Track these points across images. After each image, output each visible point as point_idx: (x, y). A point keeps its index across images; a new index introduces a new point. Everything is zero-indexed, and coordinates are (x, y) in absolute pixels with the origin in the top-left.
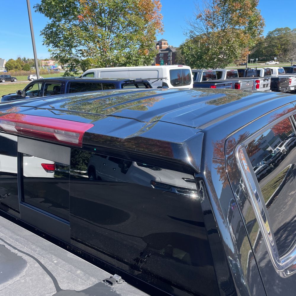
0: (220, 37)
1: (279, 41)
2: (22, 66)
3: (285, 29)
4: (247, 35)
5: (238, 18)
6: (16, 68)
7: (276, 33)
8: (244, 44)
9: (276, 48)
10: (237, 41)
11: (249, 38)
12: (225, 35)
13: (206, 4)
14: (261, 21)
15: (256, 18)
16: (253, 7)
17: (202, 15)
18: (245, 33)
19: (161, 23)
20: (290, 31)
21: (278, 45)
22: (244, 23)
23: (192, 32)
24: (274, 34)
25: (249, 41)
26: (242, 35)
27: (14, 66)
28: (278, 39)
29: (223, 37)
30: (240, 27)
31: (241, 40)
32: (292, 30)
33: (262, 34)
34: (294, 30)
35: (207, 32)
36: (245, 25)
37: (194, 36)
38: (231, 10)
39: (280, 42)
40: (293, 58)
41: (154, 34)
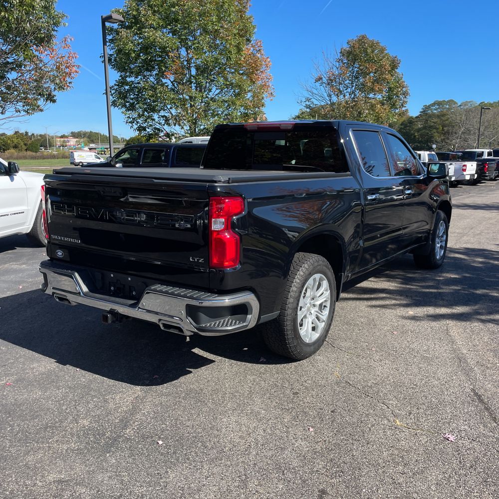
0: (348, 107)
1: (439, 120)
2: (25, 145)
3: (449, 101)
4: (385, 106)
5: (373, 83)
6: (15, 147)
7: (434, 108)
8: (381, 118)
9: (435, 130)
10: (372, 114)
11: (387, 111)
12: (354, 105)
13: (330, 63)
14: (404, 89)
15: (397, 84)
16: (393, 69)
17: (322, 77)
18: (383, 104)
19: (270, 85)
20: (456, 105)
21: (438, 127)
22: (380, 91)
23: (308, 100)
24: (432, 109)
25: (388, 115)
26: (379, 106)
27: (12, 145)
28: (438, 116)
29: (352, 108)
30: (376, 96)
31: (377, 113)
32: (459, 104)
33: (406, 107)
34: (462, 104)
35: (330, 100)
36: (382, 93)
37: (311, 105)
38: (362, 73)
39: (441, 121)
40: (456, 143)
41: (263, 98)
